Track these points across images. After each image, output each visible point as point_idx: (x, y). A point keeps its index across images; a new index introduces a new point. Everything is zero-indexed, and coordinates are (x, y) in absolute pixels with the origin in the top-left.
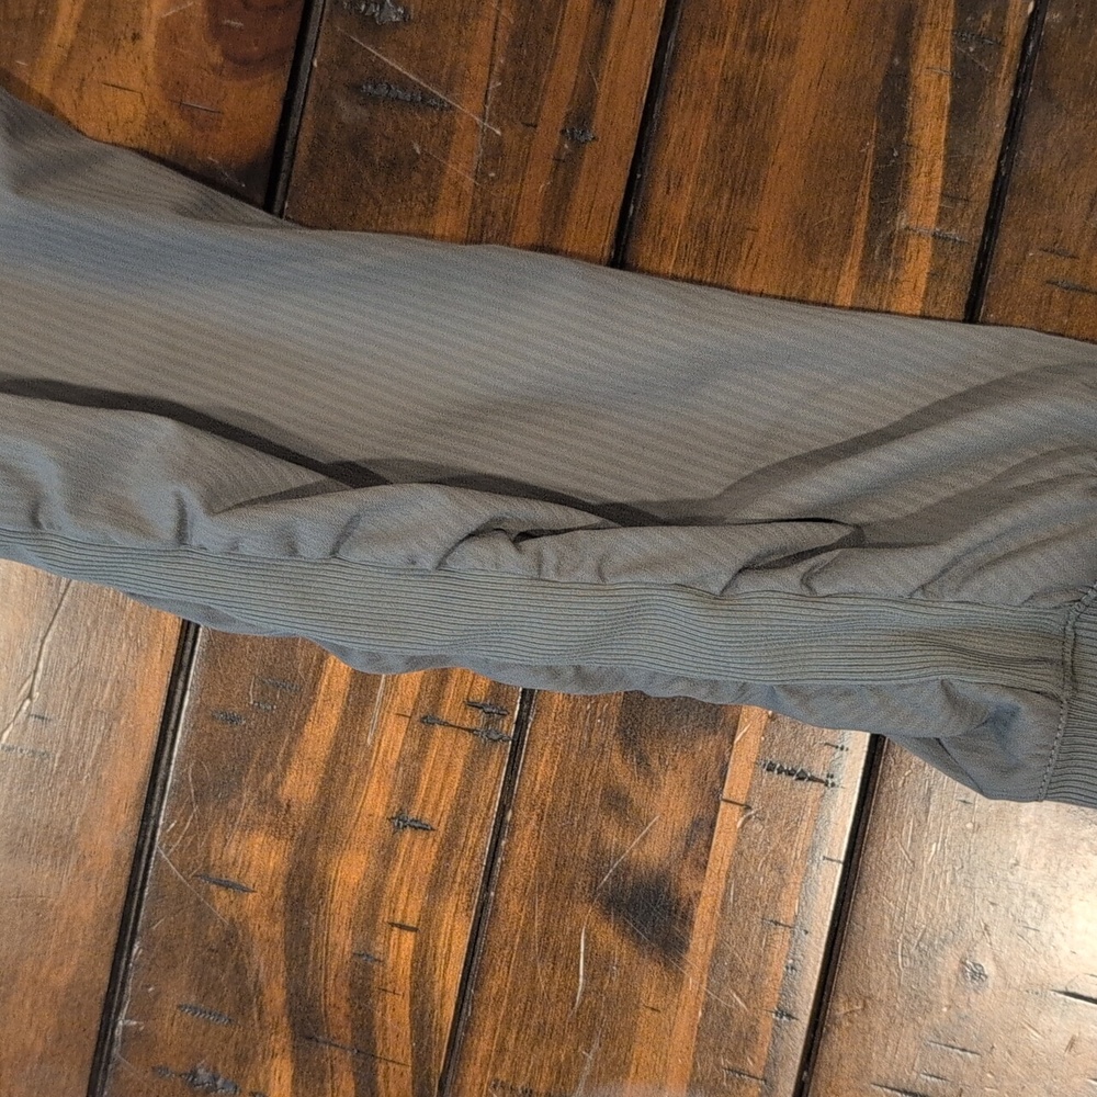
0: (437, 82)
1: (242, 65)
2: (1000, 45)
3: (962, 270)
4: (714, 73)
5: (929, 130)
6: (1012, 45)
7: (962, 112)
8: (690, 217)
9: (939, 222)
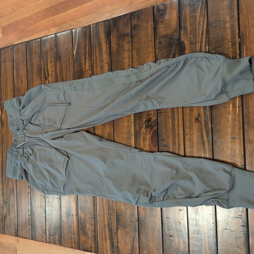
0: (168, 144)
1: (154, 146)
2: (209, 130)
3: (211, 150)
4: (188, 138)
5: (205, 139)
6: (210, 129)
7: (208, 136)
8: (189, 151)
9: (208, 147)
